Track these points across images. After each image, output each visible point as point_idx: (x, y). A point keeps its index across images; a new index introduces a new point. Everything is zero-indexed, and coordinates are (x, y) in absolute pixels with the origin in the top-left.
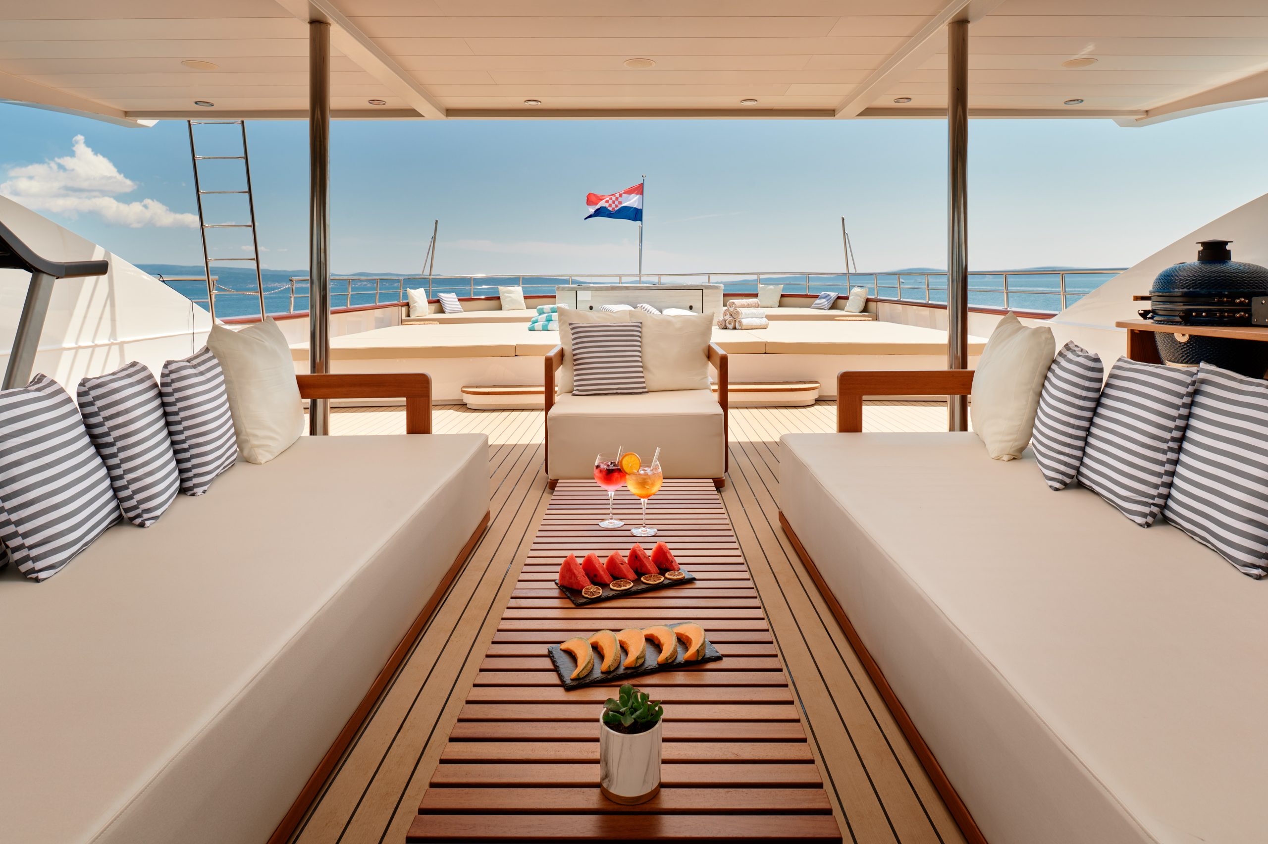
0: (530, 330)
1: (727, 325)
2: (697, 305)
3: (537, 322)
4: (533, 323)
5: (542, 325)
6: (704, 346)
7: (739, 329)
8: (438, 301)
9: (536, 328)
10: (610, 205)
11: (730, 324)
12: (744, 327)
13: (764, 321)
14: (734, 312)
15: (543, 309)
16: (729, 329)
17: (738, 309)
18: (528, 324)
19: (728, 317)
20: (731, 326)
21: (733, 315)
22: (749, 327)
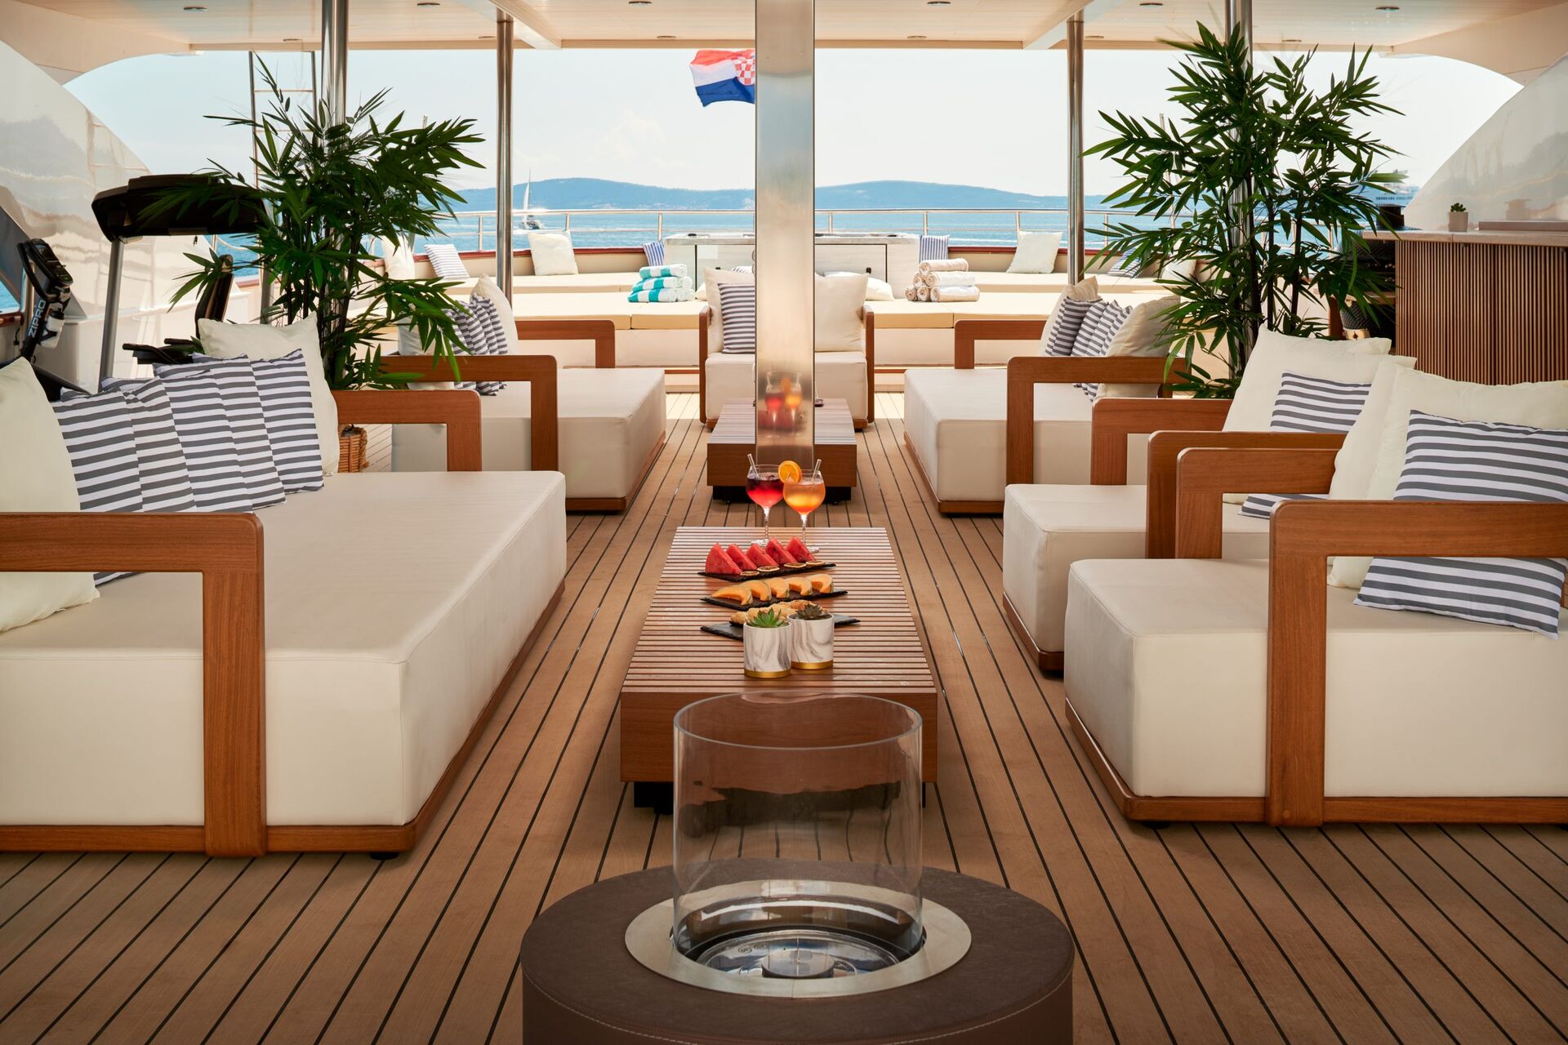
0: (631, 301)
1: (919, 295)
2: (877, 267)
3: (640, 289)
4: (634, 292)
5: (650, 295)
6: (858, 308)
7: (934, 301)
8: (426, 258)
9: (639, 298)
10: (742, 75)
11: (922, 294)
12: (941, 299)
13: (974, 291)
14: (929, 277)
15: (649, 271)
16: (921, 301)
17: (934, 274)
18: (629, 294)
19: (920, 285)
20: (924, 298)
21: (927, 281)
22: (949, 299)
